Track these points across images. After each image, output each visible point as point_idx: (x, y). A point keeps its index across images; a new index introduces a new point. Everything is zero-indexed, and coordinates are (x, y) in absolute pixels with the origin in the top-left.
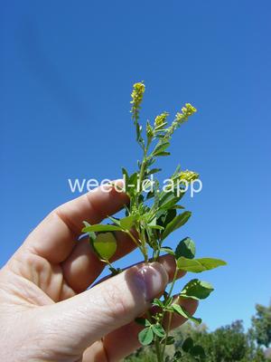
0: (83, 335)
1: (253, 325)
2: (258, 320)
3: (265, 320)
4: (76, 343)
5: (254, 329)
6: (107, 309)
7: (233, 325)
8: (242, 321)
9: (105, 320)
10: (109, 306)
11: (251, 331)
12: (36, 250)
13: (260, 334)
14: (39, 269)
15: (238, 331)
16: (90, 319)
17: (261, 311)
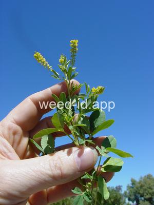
0: (30, 186)
1: (127, 190)
2: (131, 187)
3: (135, 188)
4: (24, 190)
5: (128, 192)
6: (50, 172)
7: (116, 188)
8: (122, 186)
9: (47, 179)
10: (52, 170)
11: (125, 193)
12: (15, 120)
13: (130, 195)
14: (15, 133)
15: (118, 191)
16: (37, 176)
17: (133, 182)
